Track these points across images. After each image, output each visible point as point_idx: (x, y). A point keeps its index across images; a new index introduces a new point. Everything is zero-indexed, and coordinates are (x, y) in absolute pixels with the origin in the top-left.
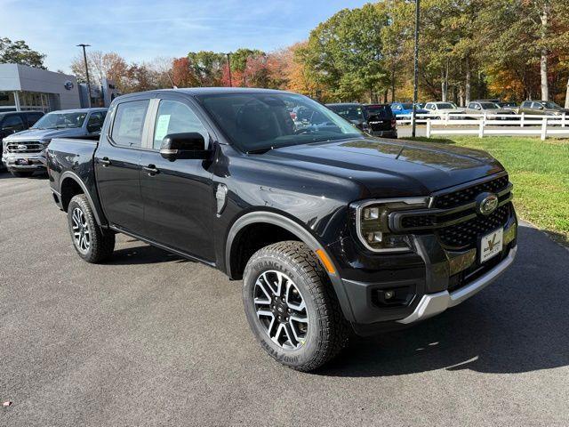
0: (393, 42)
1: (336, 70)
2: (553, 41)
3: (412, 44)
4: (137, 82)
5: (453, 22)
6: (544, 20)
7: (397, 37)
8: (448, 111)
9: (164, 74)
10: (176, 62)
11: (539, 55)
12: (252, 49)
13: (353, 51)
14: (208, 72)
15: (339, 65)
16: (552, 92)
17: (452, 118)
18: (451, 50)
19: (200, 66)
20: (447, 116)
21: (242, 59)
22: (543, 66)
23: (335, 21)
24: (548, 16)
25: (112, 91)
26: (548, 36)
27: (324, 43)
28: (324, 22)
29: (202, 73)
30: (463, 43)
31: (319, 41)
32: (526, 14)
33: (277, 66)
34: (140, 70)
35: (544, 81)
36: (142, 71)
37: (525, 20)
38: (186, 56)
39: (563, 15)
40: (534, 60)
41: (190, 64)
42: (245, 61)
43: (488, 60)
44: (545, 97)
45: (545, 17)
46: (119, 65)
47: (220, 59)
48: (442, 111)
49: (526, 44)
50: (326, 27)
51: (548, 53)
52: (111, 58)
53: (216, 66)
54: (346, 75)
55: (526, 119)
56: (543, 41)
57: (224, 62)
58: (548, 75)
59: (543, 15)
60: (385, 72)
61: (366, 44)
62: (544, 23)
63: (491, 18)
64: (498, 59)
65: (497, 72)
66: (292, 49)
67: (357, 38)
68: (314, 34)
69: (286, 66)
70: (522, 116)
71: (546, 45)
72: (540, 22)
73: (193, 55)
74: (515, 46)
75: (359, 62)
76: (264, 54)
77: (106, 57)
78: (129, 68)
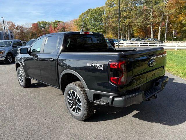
0: (106, 20)
1: (88, 28)
2: (154, 20)
3: (112, 20)
4: (19, 31)
5: (125, 14)
6: (151, 14)
7: (107, 18)
8: (126, 41)
9: (29, 28)
10: (33, 25)
11: (150, 24)
12: (60, 21)
13: (93, 22)
14: (44, 28)
15: (89, 26)
16: (154, 36)
17: (127, 44)
18: (124, 23)
19: (41, 26)
20: (126, 43)
21: (56, 24)
22: (151, 28)
23: (87, 12)
24: (152, 13)
25: (11, 34)
26: (152, 18)
27: (84, 19)
28: (84, 12)
29: (42, 28)
30: (127, 21)
31: (82, 19)
32: (146, 12)
33: (68, 26)
34: (20, 27)
35: (152, 32)
36: (21, 27)
37: (146, 14)
38: (37, 22)
39: (157, 12)
40: (149, 26)
41: (38, 25)
42: (57, 24)
43: (135, 26)
44: (152, 37)
45: (151, 13)
46: (13, 25)
47: (48, 24)
48: (124, 41)
49: (146, 21)
50: (84, 14)
51: (153, 24)
52: (10, 22)
53: (47, 26)
54: (91, 30)
55: (149, 44)
56: (151, 20)
57: (50, 25)
58: (153, 30)
59: (151, 12)
60: (103, 29)
61: (97, 20)
62: (151, 15)
63: (136, 13)
64: (138, 25)
65: (137, 30)
66: (73, 21)
67: (94, 18)
68: (80, 16)
69: (71, 26)
70: (148, 43)
71: (152, 21)
72: (150, 14)
73: (39, 22)
74: (143, 22)
75: (95, 26)
76: (63, 22)
77: (8, 22)
78: (16, 26)
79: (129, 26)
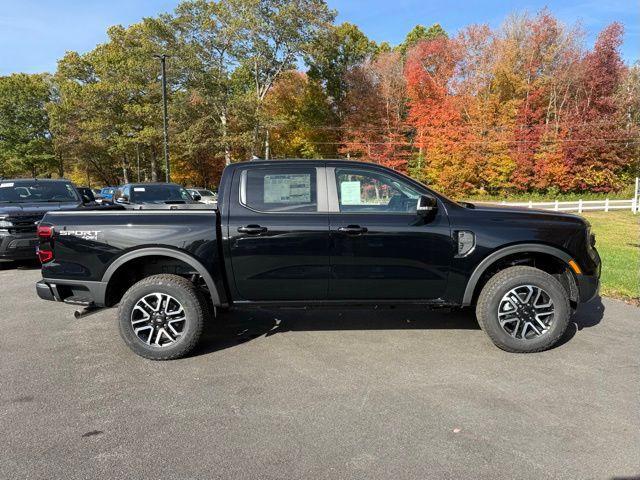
2: (235, 139)
5: (137, 109)
6: (223, 119)
11: (223, 150)
24: (226, 117)
26: (229, 134)
30: (147, 131)
32: (207, 113)
37: (208, 117)
39: (240, 118)
40: (220, 154)
45: (224, 117)
49: (212, 139)
51: (231, 149)
56: (224, 139)
59: (222, 115)
60: (52, 153)
62: (224, 122)
71: (229, 142)
72: (220, 121)
74: (201, 140)
79: (153, 150)
